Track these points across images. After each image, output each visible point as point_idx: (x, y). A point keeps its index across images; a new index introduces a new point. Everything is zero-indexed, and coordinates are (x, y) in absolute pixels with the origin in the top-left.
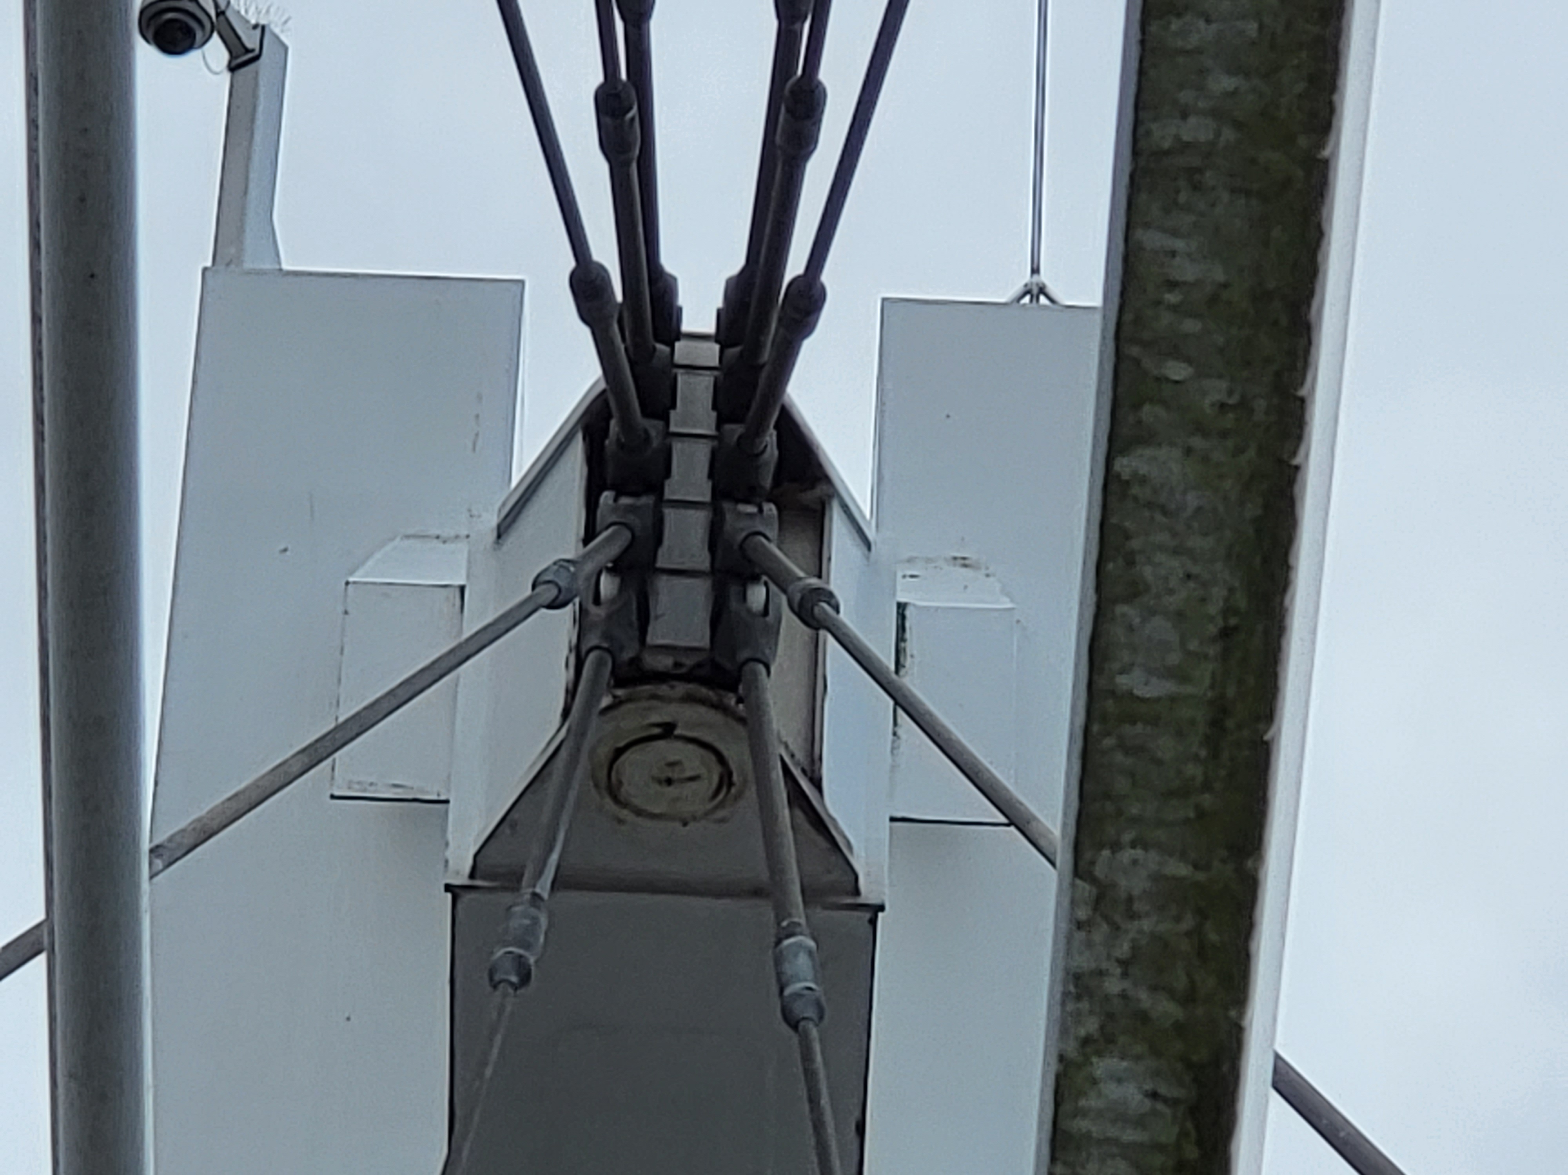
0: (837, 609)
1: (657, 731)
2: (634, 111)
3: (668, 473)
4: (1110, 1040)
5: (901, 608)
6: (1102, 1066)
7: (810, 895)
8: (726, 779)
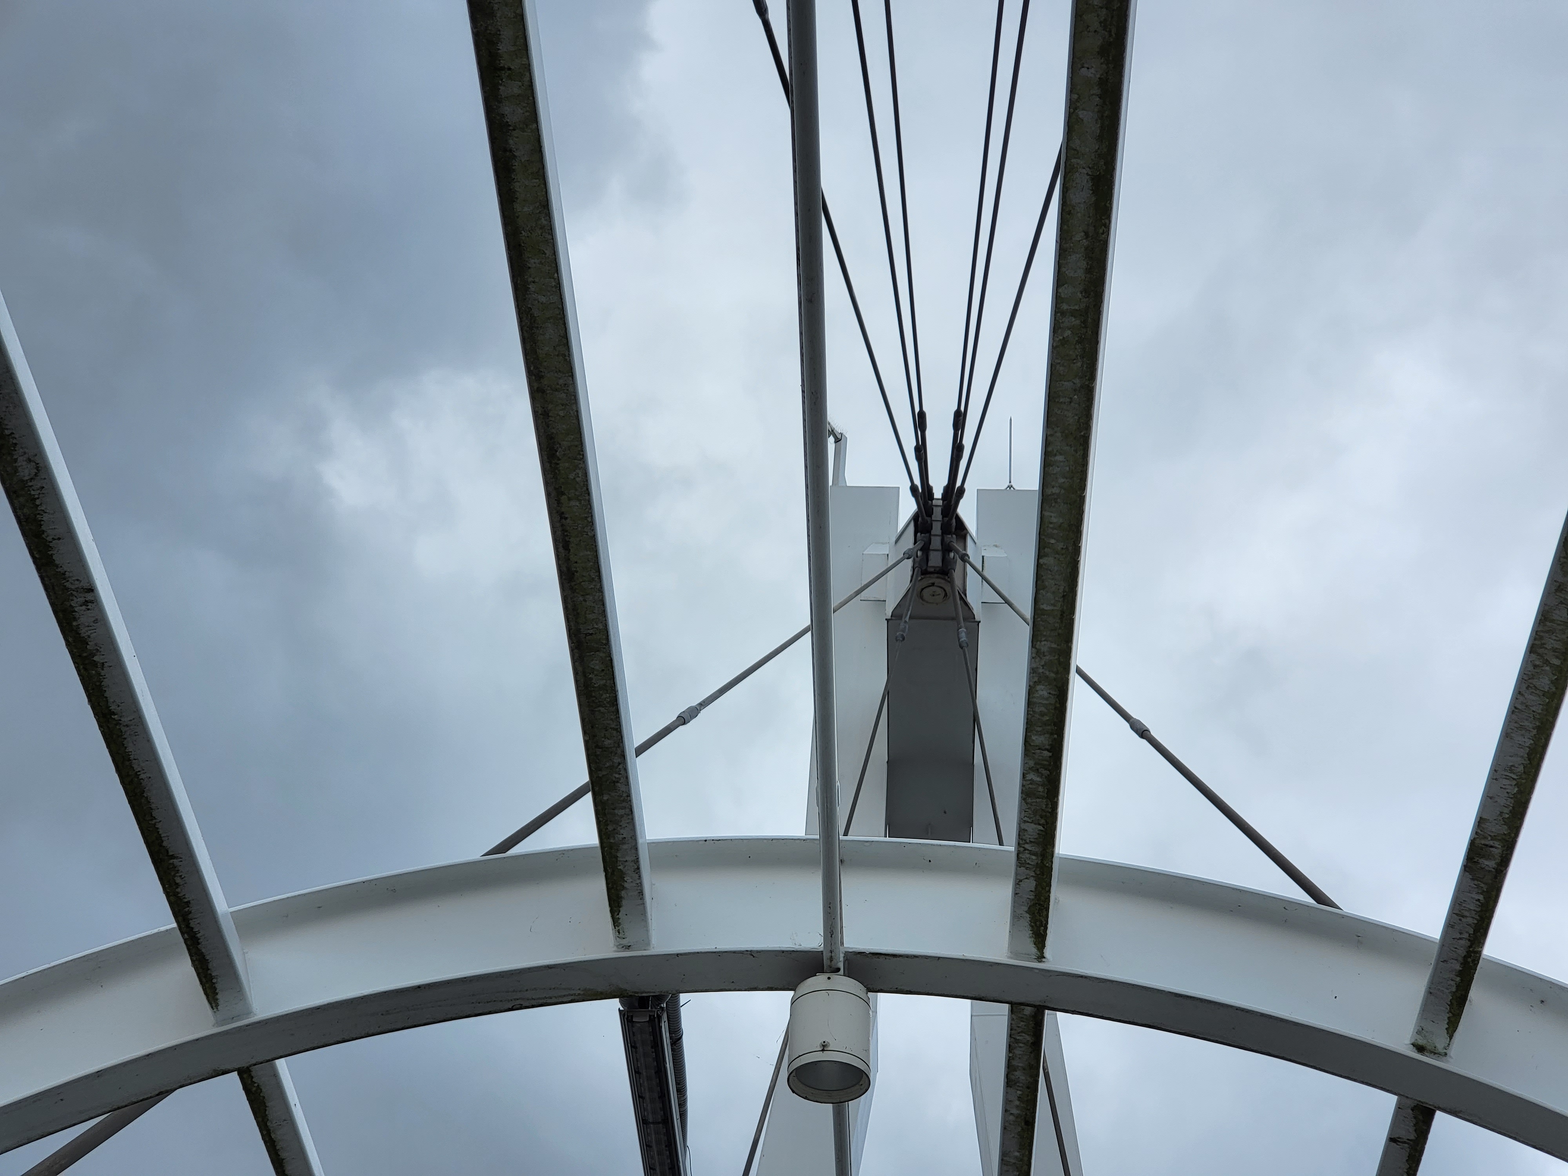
0: (969, 558)
1: (931, 585)
2: (923, 451)
3: (932, 529)
4: (1040, 682)
5: (983, 557)
6: (1038, 687)
7: (964, 619)
8: (946, 595)
